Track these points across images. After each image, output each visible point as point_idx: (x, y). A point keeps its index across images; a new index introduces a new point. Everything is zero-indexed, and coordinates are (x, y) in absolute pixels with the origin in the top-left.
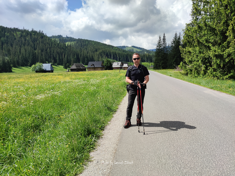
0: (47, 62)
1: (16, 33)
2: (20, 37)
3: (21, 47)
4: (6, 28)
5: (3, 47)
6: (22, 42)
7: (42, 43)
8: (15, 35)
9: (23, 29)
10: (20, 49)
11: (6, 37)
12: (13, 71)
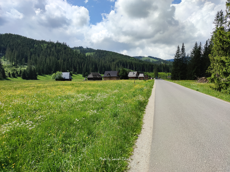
0: (68, 71)
1: (43, 45)
2: (46, 49)
3: (46, 57)
4: (36, 40)
5: (31, 57)
6: (48, 52)
7: (64, 54)
8: (42, 47)
9: (49, 41)
10: (46, 59)
11: (34, 48)
12: (38, 78)
